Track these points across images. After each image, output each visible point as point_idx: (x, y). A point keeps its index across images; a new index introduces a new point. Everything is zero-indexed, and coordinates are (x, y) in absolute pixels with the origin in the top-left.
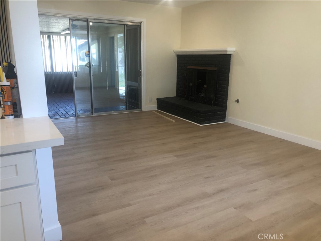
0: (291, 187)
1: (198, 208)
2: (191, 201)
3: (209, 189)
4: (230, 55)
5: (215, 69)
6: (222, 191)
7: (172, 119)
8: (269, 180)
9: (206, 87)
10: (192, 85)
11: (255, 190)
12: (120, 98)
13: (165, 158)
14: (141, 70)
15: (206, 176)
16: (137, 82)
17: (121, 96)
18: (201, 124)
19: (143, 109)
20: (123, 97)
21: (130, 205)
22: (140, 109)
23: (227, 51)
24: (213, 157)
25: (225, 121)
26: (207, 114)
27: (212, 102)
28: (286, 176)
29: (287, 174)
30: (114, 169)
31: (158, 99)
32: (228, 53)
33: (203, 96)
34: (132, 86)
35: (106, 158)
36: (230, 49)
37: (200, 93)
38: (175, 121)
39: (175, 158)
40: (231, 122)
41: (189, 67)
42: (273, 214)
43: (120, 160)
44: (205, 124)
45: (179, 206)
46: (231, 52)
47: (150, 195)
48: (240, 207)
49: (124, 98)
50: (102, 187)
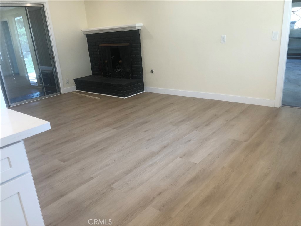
0: (214, 133)
1: (152, 165)
2: (144, 161)
3: (155, 148)
4: (138, 30)
5: (127, 44)
6: (165, 147)
7: (95, 96)
8: (197, 130)
9: (121, 62)
10: (107, 62)
11: (190, 140)
12: (32, 84)
13: (106, 132)
14: (52, 53)
15: (147, 139)
16: (51, 65)
17: (32, 83)
18: (124, 97)
19: (63, 92)
20: (35, 83)
21: (92, 178)
22: (60, 92)
23: (135, 27)
24: (147, 122)
25: (143, 91)
26: (128, 87)
27: (130, 75)
28: (207, 125)
29: (208, 124)
30: (61, 152)
31: (75, 80)
32: (137, 29)
33: (120, 71)
34: (44, 71)
35: (47, 144)
36: (138, 25)
37: (115, 69)
38: (99, 98)
39: (115, 130)
40: (149, 91)
41: (101, 45)
42: (209, 154)
43: (62, 143)
44: (128, 96)
45: (136, 167)
46: (140, 27)
47: (106, 166)
48: (184, 156)
49: (37, 84)
50: (57, 171)
